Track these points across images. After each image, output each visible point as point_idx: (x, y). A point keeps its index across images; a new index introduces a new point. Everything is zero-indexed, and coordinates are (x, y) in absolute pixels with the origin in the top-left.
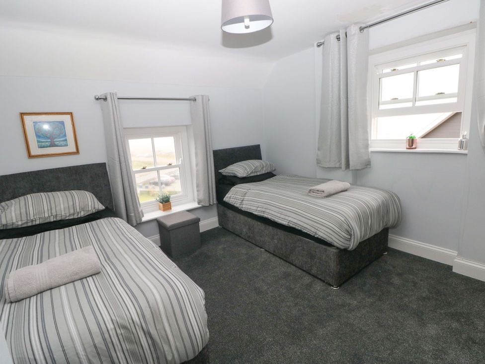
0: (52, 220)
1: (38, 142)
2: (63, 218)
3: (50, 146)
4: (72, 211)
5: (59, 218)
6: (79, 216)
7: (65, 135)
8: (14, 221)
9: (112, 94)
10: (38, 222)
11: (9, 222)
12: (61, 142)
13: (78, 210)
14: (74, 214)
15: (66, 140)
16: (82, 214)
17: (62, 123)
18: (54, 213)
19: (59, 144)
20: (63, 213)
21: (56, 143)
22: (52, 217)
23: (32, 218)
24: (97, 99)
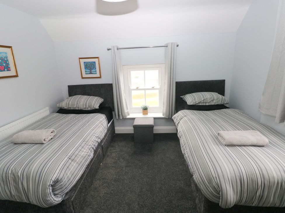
0: (77, 109)
1: (86, 71)
2: (81, 109)
3: (90, 74)
4: (85, 107)
5: (80, 109)
6: (88, 110)
7: (96, 69)
8: (64, 106)
9: (114, 47)
10: (72, 109)
11: (62, 107)
12: (94, 72)
13: (87, 107)
14: (86, 108)
15: (96, 71)
16: (89, 109)
17: (95, 62)
18: (78, 107)
19: (93, 73)
20: (81, 107)
21: (92, 72)
22: (77, 108)
23: (70, 106)
24: (108, 50)
